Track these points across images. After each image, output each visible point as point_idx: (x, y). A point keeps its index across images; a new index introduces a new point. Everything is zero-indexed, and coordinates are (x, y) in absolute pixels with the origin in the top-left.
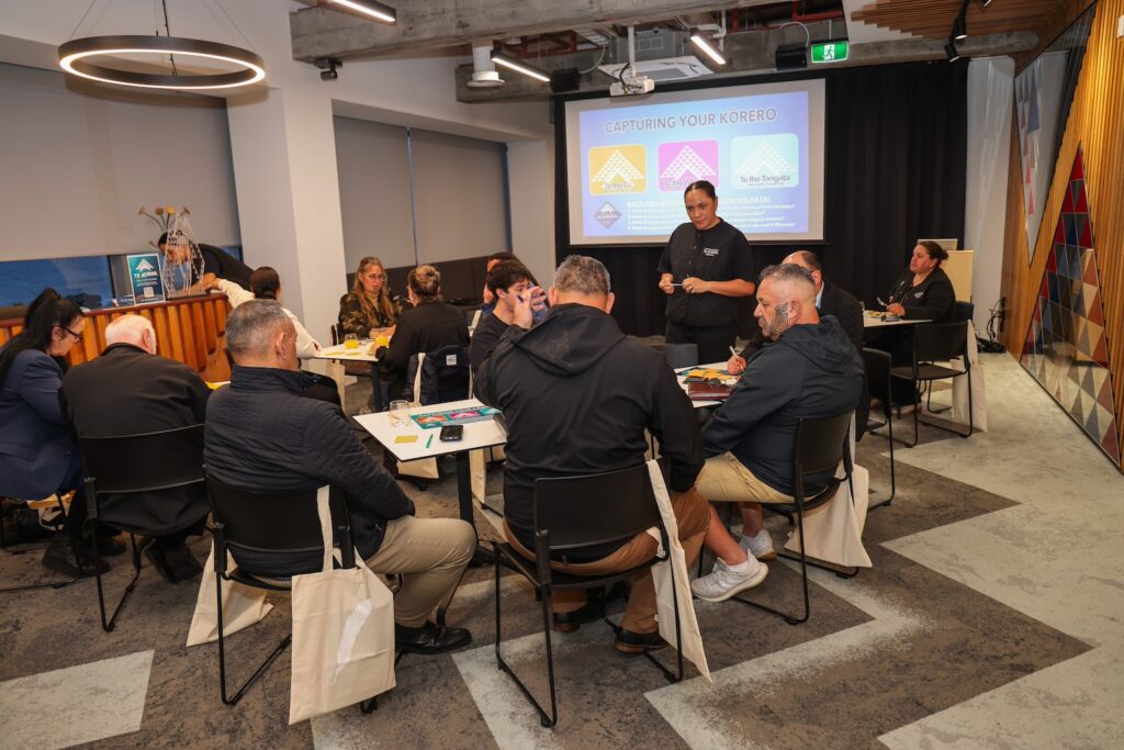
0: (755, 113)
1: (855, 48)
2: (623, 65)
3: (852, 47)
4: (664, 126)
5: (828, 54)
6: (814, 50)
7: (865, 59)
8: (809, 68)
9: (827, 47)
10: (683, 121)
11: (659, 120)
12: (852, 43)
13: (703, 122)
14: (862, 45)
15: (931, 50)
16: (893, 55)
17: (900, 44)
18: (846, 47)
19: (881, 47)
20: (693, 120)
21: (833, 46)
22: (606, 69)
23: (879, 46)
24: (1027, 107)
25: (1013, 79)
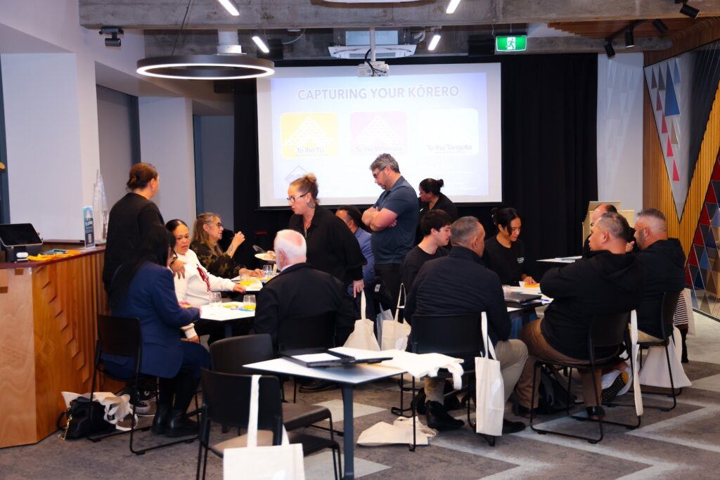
0: (441, 90)
1: (531, 41)
3: (530, 39)
4: (356, 97)
5: (510, 44)
6: (498, 42)
7: (538, 50)
8: (495, 54)
9: (509, 39)
10: (374, 93)
11: (351, 91)
12: (529, 37)
13: (392, 95)
14: (537, 39)
15: (592, 46)
16: (562, 48)
17: (567, 40)
18: (523, 40)
19: (552, 42)
20: (383, 93)
21: (514, 39)
22: (332, 50)
23: (551, 40)
24: (663, 95)
25: (642, 69)
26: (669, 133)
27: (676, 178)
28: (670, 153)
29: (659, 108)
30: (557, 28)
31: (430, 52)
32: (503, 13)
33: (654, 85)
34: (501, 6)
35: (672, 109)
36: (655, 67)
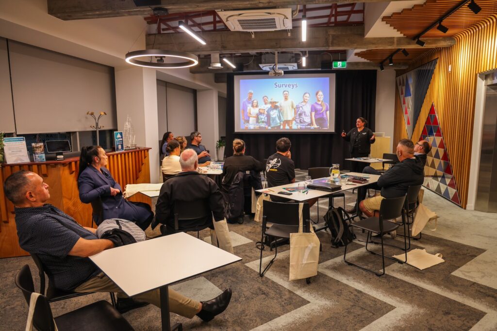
1: (349, 64)
2: (274, 64)
3: (347, 63)
5: (339, 65)
6: (334, 64)
7: (352, 68)
8: (333, 69)
9: (339, 63)
12: (347, 62)
15: (374, 66)
16: (361, 68)
17: (364, 63)
18: (345, 63)
21: (341, 63)
22: (261, 66)
23: (357, 64)
24: (404, 88)
25: (395, 77)
26: (406, 105)
27: (408, 123)
28: (406, 113)
29: (402, 94)
30: (359, 56)
31: (303, 68)
32: (332, 44)
33: (400, 84)
34: (331, 41)
35: (408, 94)
36: (401, 77)
